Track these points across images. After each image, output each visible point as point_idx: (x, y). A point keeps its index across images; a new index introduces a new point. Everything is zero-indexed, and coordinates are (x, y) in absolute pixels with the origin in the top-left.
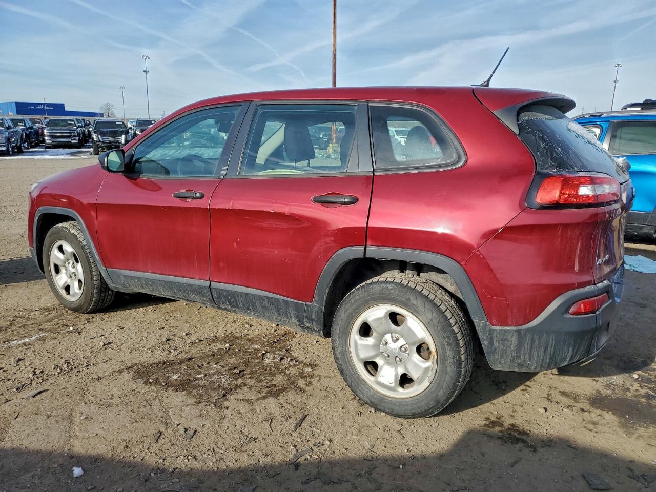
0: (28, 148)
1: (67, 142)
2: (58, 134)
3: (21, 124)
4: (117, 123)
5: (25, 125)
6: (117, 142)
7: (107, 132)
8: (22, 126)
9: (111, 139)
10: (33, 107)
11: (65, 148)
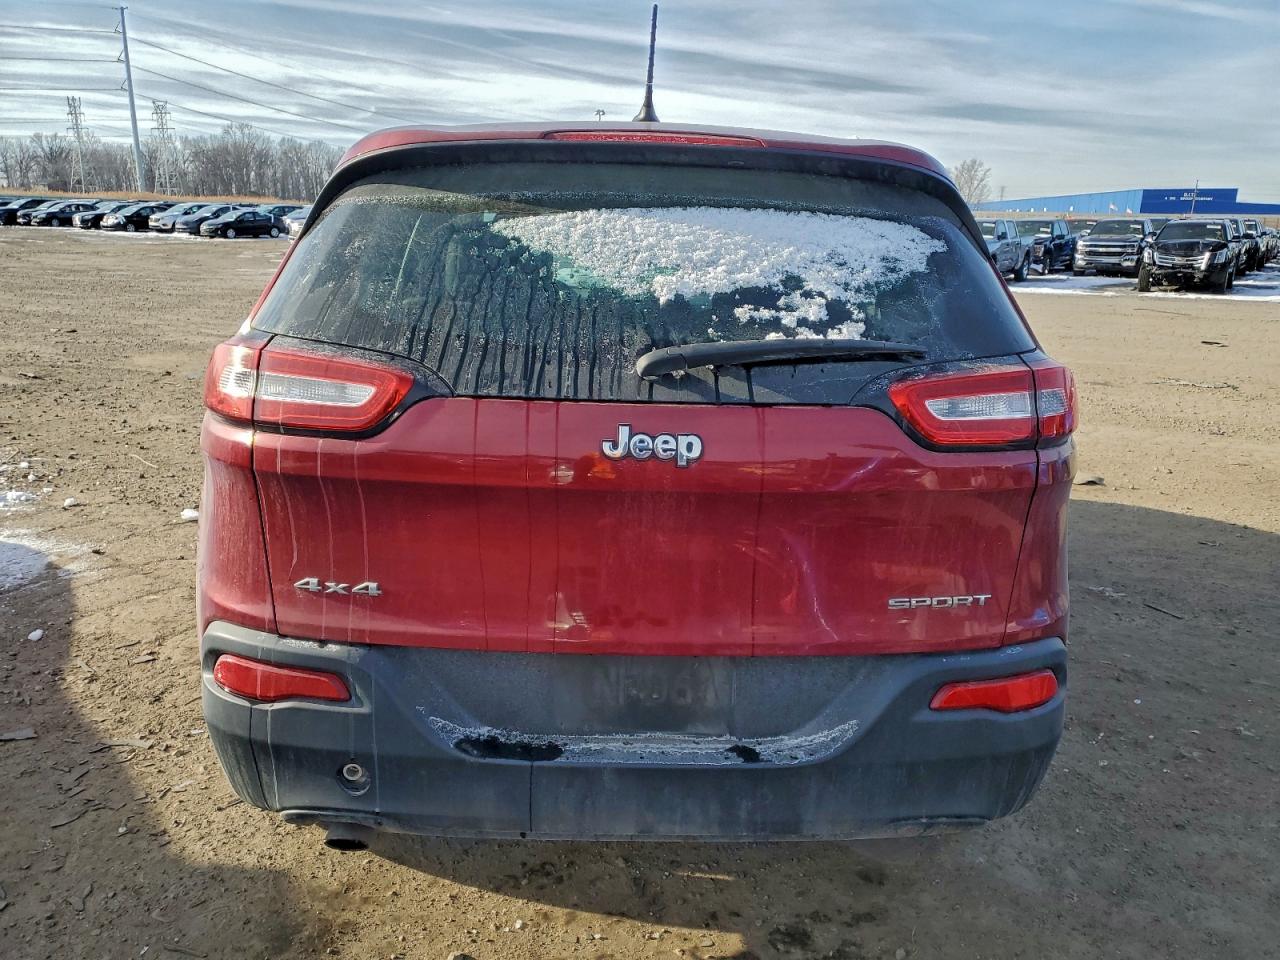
0: (1043, 274)
1: (1114, 264)
2: (1101, 250)
3: (1045, 230)
4: (1208, 227)
5: (1052, 233)
6: (1191, 266)
7: (1175, 244)
8: (1046, 233)
9: (1178, 260)
10: (1174, 198)
11: (1109, 276)
